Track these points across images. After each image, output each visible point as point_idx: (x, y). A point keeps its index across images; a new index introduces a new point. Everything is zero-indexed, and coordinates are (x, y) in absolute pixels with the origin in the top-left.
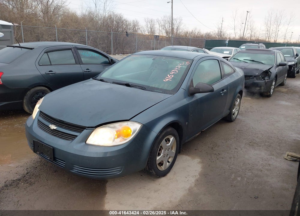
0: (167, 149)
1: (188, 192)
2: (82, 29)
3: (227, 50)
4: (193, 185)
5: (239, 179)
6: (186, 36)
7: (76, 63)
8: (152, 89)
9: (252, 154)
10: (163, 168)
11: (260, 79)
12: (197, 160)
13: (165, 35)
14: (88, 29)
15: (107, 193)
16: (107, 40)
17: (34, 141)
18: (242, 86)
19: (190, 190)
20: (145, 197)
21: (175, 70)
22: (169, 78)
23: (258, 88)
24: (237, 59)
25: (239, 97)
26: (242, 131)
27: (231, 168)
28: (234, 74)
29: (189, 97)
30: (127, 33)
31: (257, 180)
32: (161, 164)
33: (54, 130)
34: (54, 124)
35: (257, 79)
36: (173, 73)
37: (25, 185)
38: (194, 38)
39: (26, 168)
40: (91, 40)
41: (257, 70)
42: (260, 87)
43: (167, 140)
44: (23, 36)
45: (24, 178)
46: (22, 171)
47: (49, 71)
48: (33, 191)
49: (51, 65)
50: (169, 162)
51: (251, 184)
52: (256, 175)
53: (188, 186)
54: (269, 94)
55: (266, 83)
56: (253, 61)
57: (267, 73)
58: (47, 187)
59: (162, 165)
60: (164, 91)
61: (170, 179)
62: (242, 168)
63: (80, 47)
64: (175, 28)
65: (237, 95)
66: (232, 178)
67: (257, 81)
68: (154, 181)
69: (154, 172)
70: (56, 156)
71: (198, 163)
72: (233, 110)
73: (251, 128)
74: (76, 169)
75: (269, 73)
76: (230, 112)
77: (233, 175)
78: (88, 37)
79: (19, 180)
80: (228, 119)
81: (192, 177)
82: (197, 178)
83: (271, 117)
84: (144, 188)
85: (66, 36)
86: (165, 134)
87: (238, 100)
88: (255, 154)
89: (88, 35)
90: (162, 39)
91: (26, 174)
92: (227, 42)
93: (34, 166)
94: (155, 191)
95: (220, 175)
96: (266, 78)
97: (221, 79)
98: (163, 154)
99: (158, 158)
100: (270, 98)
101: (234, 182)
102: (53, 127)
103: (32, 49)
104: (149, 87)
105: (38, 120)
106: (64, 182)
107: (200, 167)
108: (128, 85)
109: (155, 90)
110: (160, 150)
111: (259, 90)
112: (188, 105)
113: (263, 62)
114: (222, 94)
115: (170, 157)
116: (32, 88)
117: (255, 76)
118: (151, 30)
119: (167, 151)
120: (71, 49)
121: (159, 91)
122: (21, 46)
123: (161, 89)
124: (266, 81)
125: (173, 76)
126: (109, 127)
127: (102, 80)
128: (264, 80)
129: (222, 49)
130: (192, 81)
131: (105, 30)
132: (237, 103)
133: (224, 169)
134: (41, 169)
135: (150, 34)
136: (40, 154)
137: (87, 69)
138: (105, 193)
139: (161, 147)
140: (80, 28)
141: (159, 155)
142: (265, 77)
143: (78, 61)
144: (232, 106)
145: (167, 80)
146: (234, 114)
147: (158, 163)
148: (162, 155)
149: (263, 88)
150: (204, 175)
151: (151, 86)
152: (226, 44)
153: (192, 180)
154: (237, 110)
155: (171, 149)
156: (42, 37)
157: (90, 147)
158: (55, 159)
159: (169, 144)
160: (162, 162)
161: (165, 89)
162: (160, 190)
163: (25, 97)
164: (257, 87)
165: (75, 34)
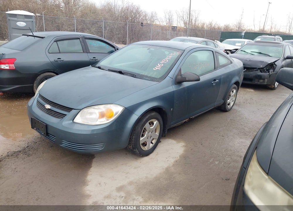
0: (151, 131)
1: (165, 170)
2: (99, 20)
3: (239, 42)
4: (171, 165)
5: (217, 163)
6: (203, 27)
7: (84, 52)
8: (141, 77)
9: (237, 142)
10: (146, 148)
11: (264, 71)
12: (182, 144)
13: (183, 26)
14: (105, 19)
15: (92, 167)
16: (123, 30)
17: (31, 118)
18: (240, 77)
19: (167, 169)
20: (125, 173)
21: (165, 59)
22: (158, 67)
23: (262, 81)
24: (244, 51)
25: (235, 88)
26: (234, 120)
27: (212, 153)
28: (230, 66)
29: (175, 85)
30: (142, 23)
31: (233, 165)
32: (144, 144)
33: (49, 109)
34: (49, 104)
35: (261, 71)
36: (163, 62)
37: (24, 156)
38: (211, 29)
39: (27, 142)
40: (108, 30)
41: (262, 62)
42: (264, 79)
43: (151, 123)
44: (44, 26)
45: (24, 150)
46: (24, 144)
47: (58, 59)
48: (29, 161)
49: (60, 53)
50: (152, 143)
51: (227, 168)
52: (234, 161)
53: (166, 165)
54: (273, 86)
55: (270, 76)
56: (260, 53)
57: (272, 66)
58: (42, 159)
59: (146, 145)
60: (152, 79)
61: (152, 159)
62: (223, 153)
63: (88, 37)
64: (194, 19)
65: (232, 85)
66: (210, 161)
67: (261, 74)
68: (136, 159)
69: (137, 151)
70: (49, 132)
71: (182, 147)
72: (228, 101)
73: (245, 118)
74: (65, 144)
75: (274, 66)
76: (224, 102)
77: (212, 159)
78: (105, 28)
79: (20, 152)
80: (222, 109)
81: (172, 158)
82: (177, 159)
83: (269, 109)
84: (126, 165)
85: (85, 26)
86: (148, 118)
87: (235, 91)
88: (239, 142)
89: (105, 26)
90: (179, 31)
91: (27, 147)
92: (243, 34)
93: (34, 141)
94: (135, 168)
95: (199, 158)
96: (271, 71)
97: (215, 69)
98: (147, 135)
99: (141, 139)
100: (274, 91)
101: (211, 165)
102: (48, 107)
103: (43, 38)
104: (139, 74)
105: (37, 101)
106: (57, 156)
107: (183, 150)
108: (120, 72)
109: (144, 78)
110: (144, 132)
111: (262, 82)
112: (173, 92)
113: (270, 55)
114: (214, 84)
115: (153, 139)
116: (42, 73)
117: (259, 69)
118: (169, 21)
119: (150, 133)
120: (79, 39)
121: (147, 79)
122: (34, 35)
123: (150, 77)
124: (271, 73)
125: (163, 65)
126: (93, 108)
127: (99, 68)
128: (268, 72)
129: (234, 41)
130: (180, 70)
131: (121, 21)
132: (233, 94)
133: (205, 154)
134: (40, 144)
135: (168, 25)
136: (36, 130)
137: (93, 58)
138: (90, 167)
139: (145, 129)
140: (98, 19)
141: (143, 136)
142: (270, 69)
143: (86, 50)
144: (227, 96)
145: (157, 68)
146: (229, 104)
147: (141, 143)
148: (145, 136)
149: (266, 80)
150: (184, 157)
151: (141, 74)
152: (242, 36)
153: (172, 161)
154: (233, 101)
155: (154, 131)
156: (62, 27)
157: (76, 125)
158: (47, 134)
159: (153, 127)
160: (145, 143)
161: (153, 77)
162: (139, 167)
163: (36, 82)
164: (261, 79)
165: (93, 24)
